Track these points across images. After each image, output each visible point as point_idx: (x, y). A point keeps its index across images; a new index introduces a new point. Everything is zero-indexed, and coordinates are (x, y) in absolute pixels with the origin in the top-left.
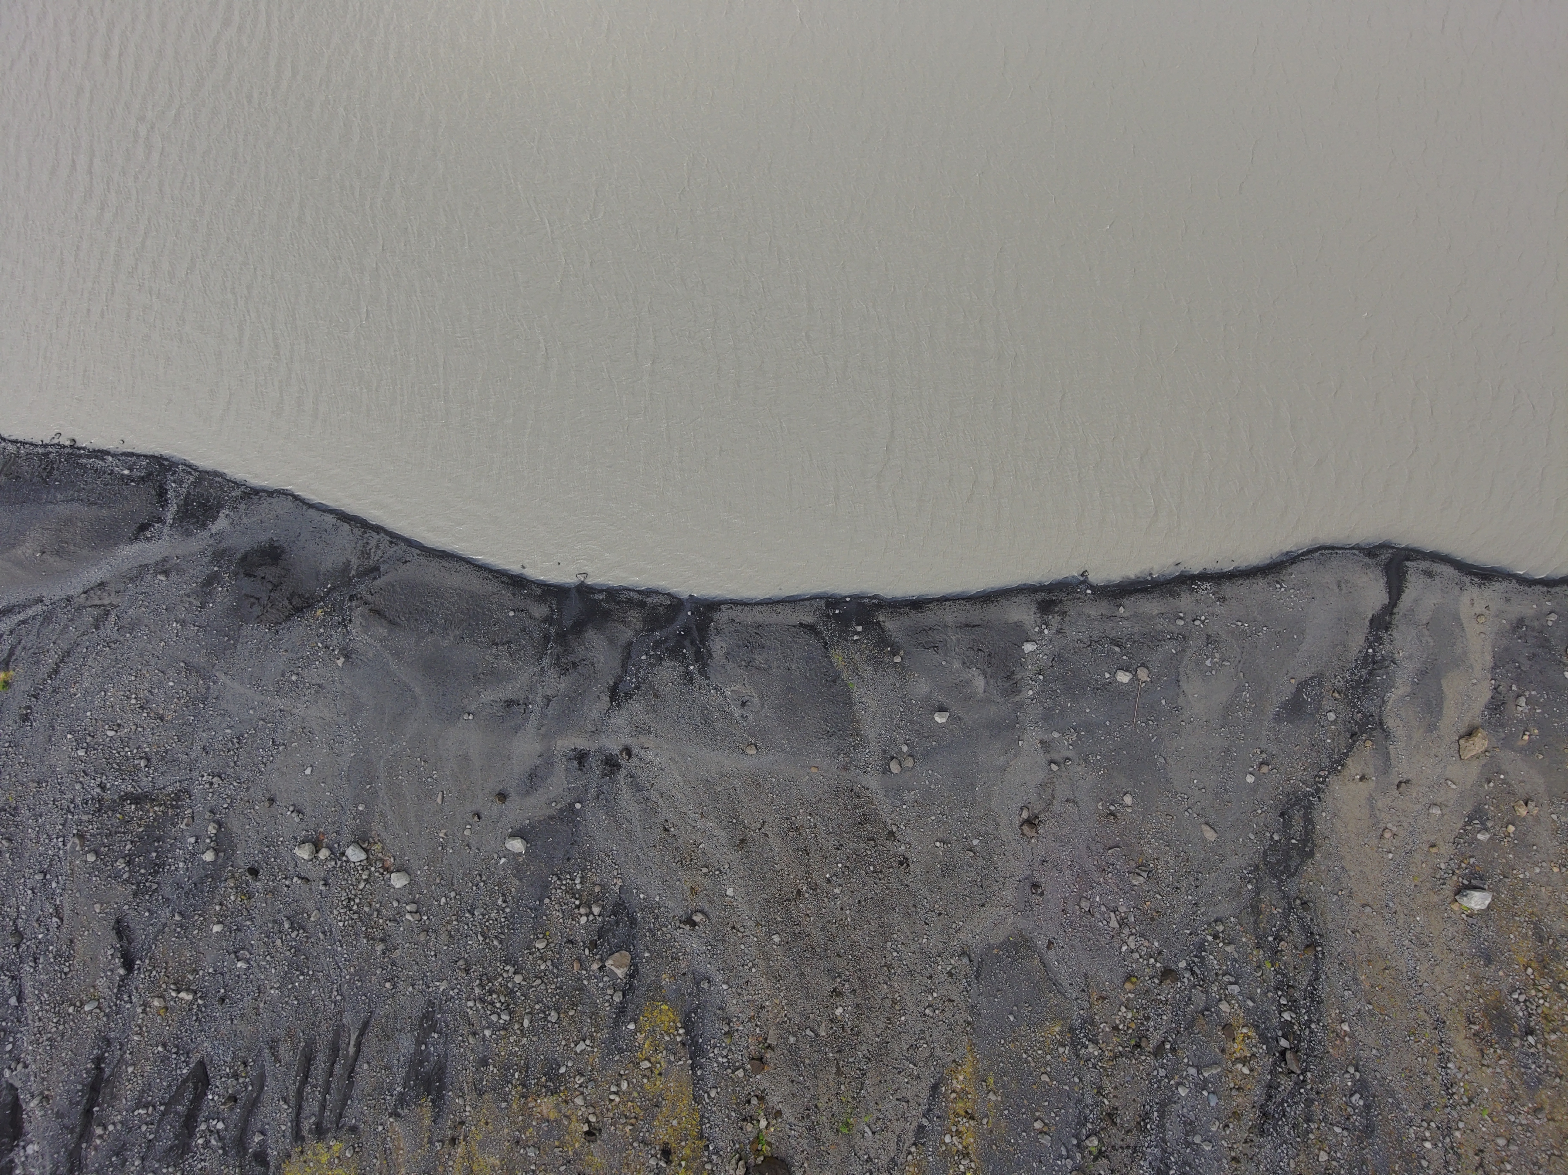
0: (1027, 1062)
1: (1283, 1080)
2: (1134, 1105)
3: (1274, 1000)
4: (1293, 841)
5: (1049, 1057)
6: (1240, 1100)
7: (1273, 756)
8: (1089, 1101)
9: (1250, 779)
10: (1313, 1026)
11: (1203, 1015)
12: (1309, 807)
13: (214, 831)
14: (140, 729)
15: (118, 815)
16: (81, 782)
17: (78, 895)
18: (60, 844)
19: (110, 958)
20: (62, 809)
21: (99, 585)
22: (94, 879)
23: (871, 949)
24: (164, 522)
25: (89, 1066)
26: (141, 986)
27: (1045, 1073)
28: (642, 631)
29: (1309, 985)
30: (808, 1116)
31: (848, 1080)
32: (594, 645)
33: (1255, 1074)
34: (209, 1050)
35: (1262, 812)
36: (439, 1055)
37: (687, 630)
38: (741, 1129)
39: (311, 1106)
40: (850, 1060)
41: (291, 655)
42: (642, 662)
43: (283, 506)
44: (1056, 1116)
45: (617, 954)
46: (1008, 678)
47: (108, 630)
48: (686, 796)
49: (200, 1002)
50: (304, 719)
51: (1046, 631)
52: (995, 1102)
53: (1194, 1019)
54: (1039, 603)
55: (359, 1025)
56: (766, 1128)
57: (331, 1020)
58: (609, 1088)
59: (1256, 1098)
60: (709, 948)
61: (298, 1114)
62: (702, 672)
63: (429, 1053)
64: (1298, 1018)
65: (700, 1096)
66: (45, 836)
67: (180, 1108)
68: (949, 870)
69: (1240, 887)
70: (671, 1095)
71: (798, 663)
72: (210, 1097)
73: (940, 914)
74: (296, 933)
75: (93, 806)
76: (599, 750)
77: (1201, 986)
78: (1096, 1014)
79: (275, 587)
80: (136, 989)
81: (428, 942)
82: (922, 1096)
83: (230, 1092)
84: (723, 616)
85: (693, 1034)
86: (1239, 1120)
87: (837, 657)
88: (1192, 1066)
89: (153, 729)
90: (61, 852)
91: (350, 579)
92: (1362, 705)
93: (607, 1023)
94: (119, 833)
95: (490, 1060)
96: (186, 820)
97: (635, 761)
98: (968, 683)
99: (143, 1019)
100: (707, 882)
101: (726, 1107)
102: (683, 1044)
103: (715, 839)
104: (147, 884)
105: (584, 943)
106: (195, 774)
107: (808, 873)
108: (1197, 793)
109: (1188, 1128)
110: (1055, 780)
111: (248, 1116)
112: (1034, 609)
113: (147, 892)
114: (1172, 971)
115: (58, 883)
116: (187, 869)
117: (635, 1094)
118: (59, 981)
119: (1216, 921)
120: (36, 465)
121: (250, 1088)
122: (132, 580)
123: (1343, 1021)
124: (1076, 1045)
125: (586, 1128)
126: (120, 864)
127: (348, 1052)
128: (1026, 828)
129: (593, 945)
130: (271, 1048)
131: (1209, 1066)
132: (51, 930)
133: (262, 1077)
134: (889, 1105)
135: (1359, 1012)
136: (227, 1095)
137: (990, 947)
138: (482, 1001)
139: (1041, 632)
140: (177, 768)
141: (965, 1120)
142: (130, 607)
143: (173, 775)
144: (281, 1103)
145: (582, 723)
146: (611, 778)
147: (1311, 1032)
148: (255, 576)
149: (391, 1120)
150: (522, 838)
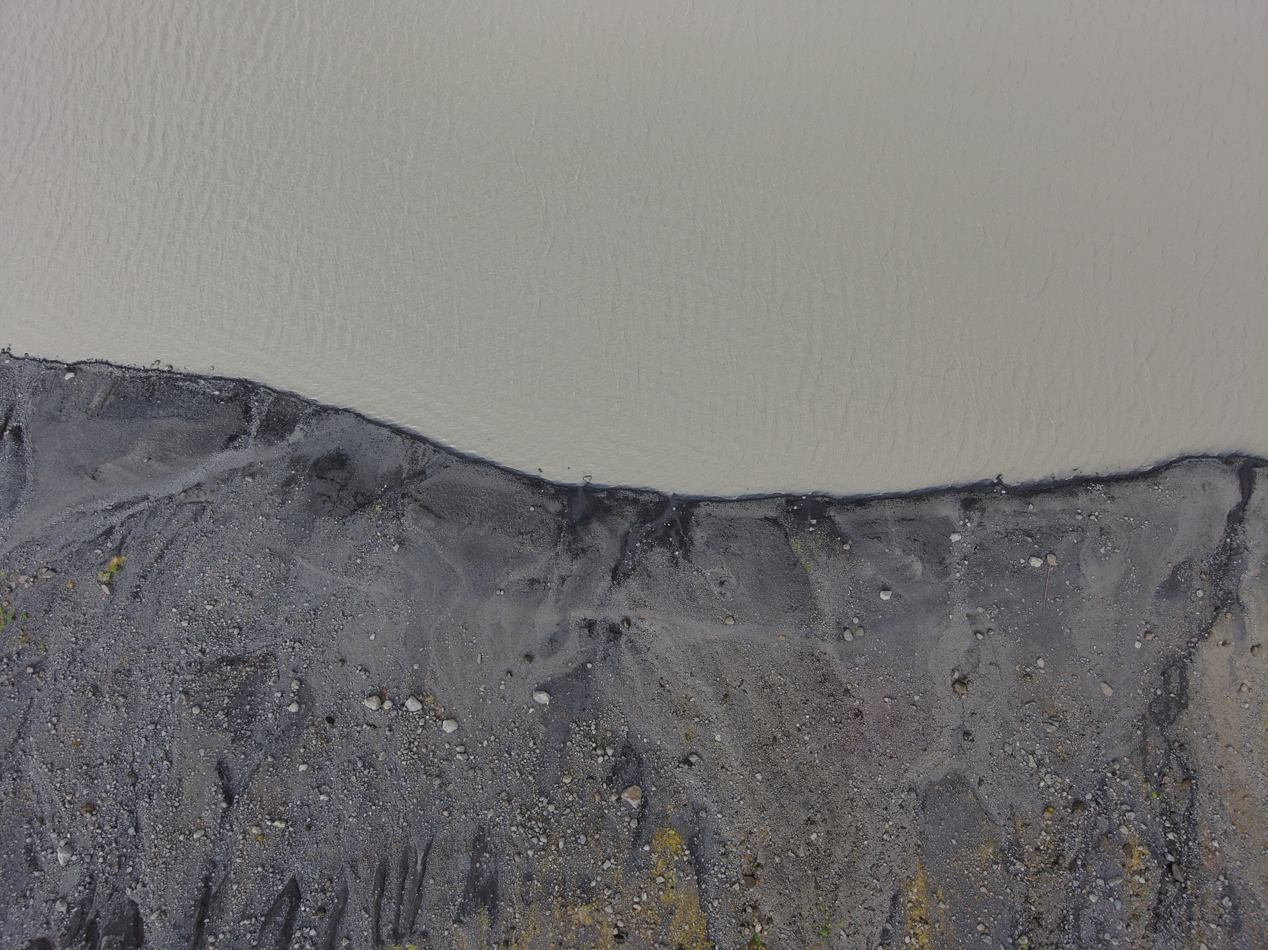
0: (969, 877)
1: (1170, 887)
2: (1055, 910)
3: (1160, 823)
4: (1172, 695)
5: (985, 873)
6: (1137, 904)
7: (1154, 626)
8: (1019, 907)
9: (1138, 645)
10: (1190, 844)
11: (1107, 837)
12: (1184, 668)
13: (297, 687)
14: (233, 604)
15: (217, 675)
16: (185, 648)
17: (185, 742)
18: (169, 700)
19: (214, 794)
20: (169, 671)
21: (197, 485)
22: (199, 728)
23: (837, 785)
24: (249, 434)
25: (199, 885)
26: (241, 817)
27: (983, 886)
28: (637, 523)
29: (1187, 810)
30: (795, 922)
31: (824, 893)
32: (598, 534)
33: (1150, 883)
34: (300, 869)
35: (1148, 672)
36: (490, 872)
37: (673, 522)
38: (740, 932)
39: (388, 915)
40: (826, 876)
41: (355, 543)
42: (637, 548)
43: (346, 422)
44: (995, 920)
45: (631, 788)
46: (941, 563)
47: (205, 523)
48: (677, 658)
49: (291, 829)
50: (367, 594)
51: (969, 525)
52: (944, 910)
53: (1099, 841)
54: (962, 501)
55: (424, 846)
56: (761, 932)
57: (400, 842)
58: (633, 899)
59: (1150, 903)
60: (705, 784)
61: (377, 922)
62: (686, 557)
63: (483, 870)
64: (1179, 838)
65: (705, 906)
66: (155, 693)
67: (279, 919)
68: (896, 721)
69: (1132, 733)
70: (681, 905)
71: (766, 550)
72: (303, 909)
73: (891, 757)
74: (367, 770)
75: (195, 668)
76: (604, 620)
77: (1105, 814)
78: (1021, 838)
79: (343, 487)
80: (237, 819)
81: (475, 777)
82: (885, 905)
83: (319, 904)
84: (702, 511)
85: (696, 855)
86: (1138, 920)
87: (796, 545)
88: (1100, 878)
89: (244, 603)
90: (169, 706)
91: (402, 481)
92: (1223, 585)
93: (627, 846)
94: (218, 689)
95: (534, 876)
96: (273, 679)
97: (633, 630)
98: (908, 567)
99: (243, 845)
100: (700, 730)
101: (727, 915)
102: (690, 863)
103: (703, 694)
104: (242, 732)
105: (602, 779)
106: (279, 640)
107: (781, 722)
108: (1096, 657)
109: (1099, 927)
110: (980, 647)
111: (336, 924)
112: (958, 506)
113: (243, 738)
114: (1081, 802)
115: (167, 732)
116: (276, 718)
117: (654, 904)
118: (171, 814)
119: (1113, 761)
120: (140, 387)
121: (336, 901)
122: (224, 481)
123: (1213, 839)
124: (1006, 863)
125: (616, 932)
126: (220, 716)
127: (416, 870)
128: (957, 687)
129: (609, 780)
130: (351, 867)
131: (1114, 877)
132: (163, 771)
133: (345, 891)
134: (859, 913)
135: (1225, 832)
136: (317, 907)
137: (931, 784)
138: (524, 827)
139: (965, 525)
140: (264, 635)
141: (920, 924)
142: (223, 504)
143: (261, 641)
144: (363, 912)
145: (590, 598)
146: (615, 643)
147: (1189, 848)
148: (326, 479)
149: (455, 926)
150: (546, 692)
